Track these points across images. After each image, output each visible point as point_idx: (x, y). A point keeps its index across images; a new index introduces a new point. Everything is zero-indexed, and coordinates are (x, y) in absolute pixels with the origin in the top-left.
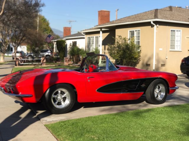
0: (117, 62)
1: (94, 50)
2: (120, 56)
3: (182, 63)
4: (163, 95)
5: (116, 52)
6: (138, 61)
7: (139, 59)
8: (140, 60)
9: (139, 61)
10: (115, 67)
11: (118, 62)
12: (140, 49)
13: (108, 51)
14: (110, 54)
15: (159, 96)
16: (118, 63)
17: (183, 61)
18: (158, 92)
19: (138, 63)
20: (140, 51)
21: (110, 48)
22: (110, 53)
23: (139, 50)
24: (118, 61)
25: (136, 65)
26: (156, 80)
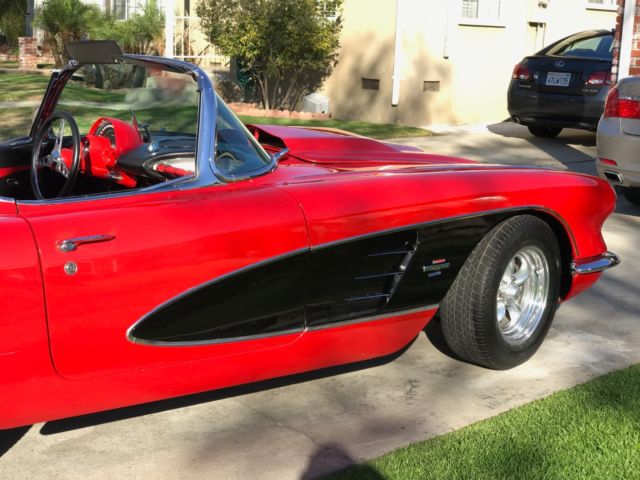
0: (240, 66)
1: (142, 13)
2: (255, 42)
3: (518, 78)
4: (533, 310)
5: (234, 23)
6: (328, 64)
7: (332, 57)
8: (336, 63)
9: (332, 63)
10: (255, 139)
11: (245, 66)
12: (337, 14)
13: (199, 19)
14: (206, 33)
15: (514, 315)
16: (244, 70)
17: (519, 70)
18: (511, 291)
19: (329, 74)
20: (339, 21)
21: (209, 8)
22: (206, 26)
23: (335, 19)
24: (243, 63)
25: (320, 81)
26: (506, 223)
